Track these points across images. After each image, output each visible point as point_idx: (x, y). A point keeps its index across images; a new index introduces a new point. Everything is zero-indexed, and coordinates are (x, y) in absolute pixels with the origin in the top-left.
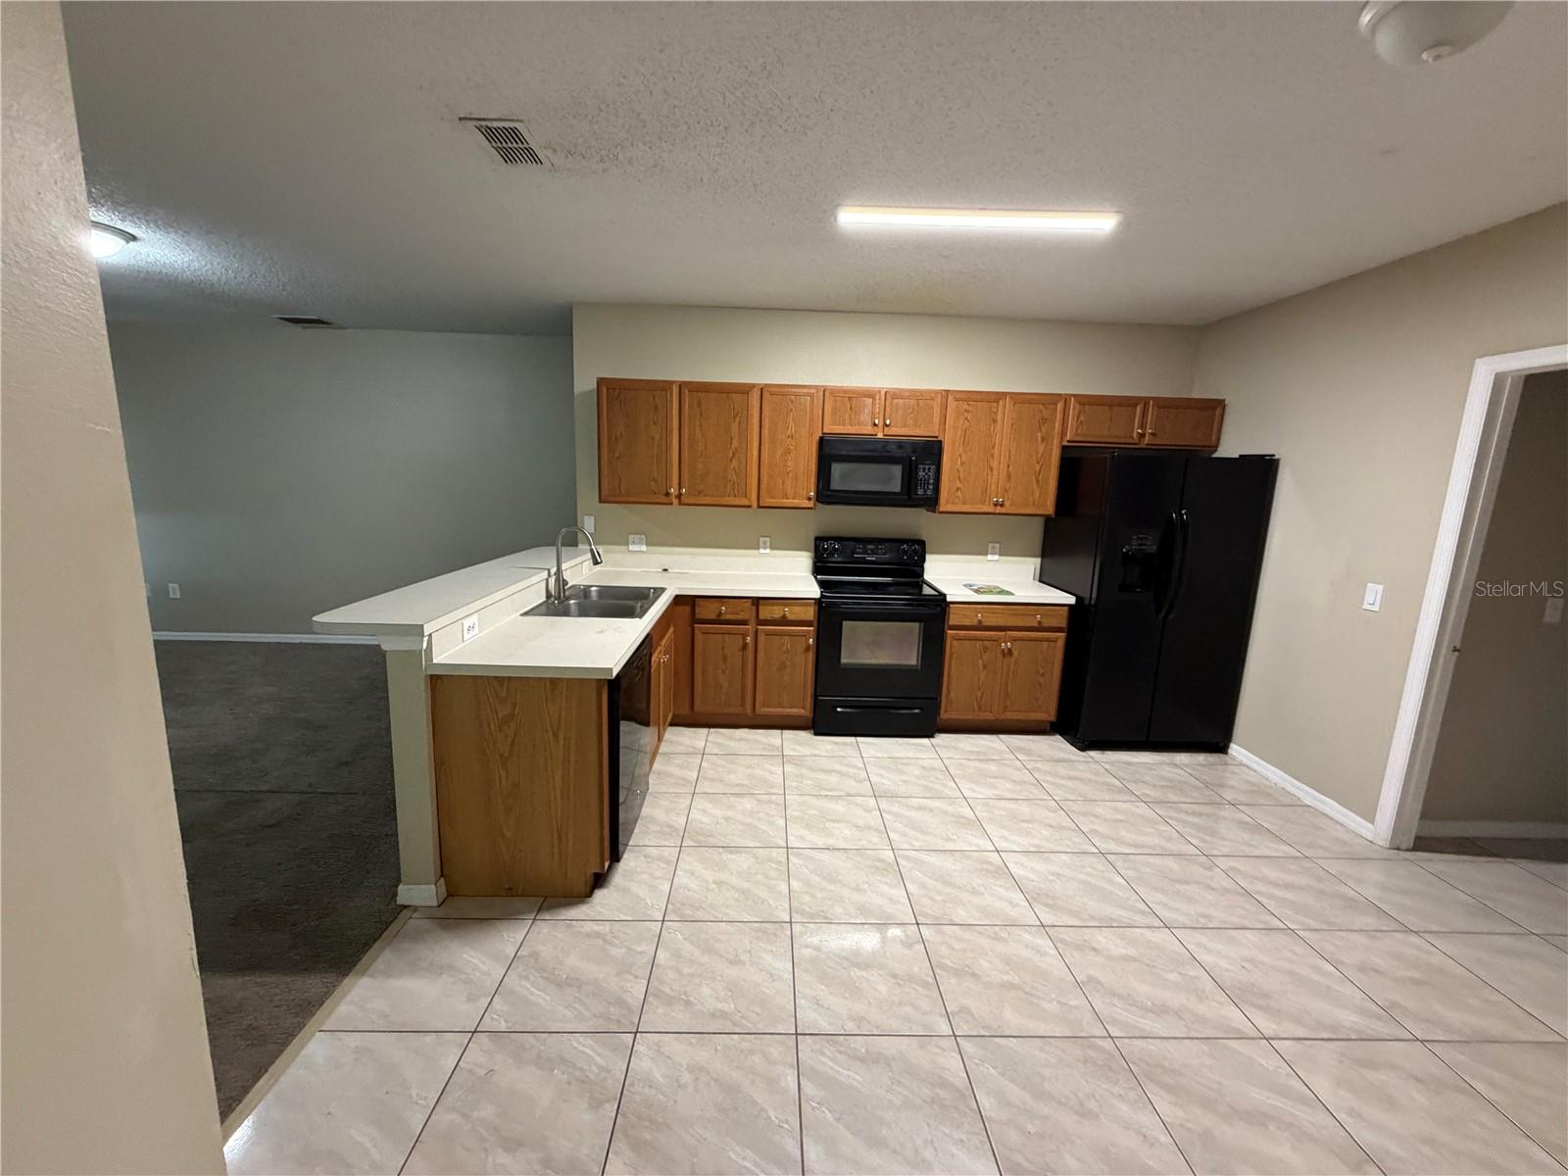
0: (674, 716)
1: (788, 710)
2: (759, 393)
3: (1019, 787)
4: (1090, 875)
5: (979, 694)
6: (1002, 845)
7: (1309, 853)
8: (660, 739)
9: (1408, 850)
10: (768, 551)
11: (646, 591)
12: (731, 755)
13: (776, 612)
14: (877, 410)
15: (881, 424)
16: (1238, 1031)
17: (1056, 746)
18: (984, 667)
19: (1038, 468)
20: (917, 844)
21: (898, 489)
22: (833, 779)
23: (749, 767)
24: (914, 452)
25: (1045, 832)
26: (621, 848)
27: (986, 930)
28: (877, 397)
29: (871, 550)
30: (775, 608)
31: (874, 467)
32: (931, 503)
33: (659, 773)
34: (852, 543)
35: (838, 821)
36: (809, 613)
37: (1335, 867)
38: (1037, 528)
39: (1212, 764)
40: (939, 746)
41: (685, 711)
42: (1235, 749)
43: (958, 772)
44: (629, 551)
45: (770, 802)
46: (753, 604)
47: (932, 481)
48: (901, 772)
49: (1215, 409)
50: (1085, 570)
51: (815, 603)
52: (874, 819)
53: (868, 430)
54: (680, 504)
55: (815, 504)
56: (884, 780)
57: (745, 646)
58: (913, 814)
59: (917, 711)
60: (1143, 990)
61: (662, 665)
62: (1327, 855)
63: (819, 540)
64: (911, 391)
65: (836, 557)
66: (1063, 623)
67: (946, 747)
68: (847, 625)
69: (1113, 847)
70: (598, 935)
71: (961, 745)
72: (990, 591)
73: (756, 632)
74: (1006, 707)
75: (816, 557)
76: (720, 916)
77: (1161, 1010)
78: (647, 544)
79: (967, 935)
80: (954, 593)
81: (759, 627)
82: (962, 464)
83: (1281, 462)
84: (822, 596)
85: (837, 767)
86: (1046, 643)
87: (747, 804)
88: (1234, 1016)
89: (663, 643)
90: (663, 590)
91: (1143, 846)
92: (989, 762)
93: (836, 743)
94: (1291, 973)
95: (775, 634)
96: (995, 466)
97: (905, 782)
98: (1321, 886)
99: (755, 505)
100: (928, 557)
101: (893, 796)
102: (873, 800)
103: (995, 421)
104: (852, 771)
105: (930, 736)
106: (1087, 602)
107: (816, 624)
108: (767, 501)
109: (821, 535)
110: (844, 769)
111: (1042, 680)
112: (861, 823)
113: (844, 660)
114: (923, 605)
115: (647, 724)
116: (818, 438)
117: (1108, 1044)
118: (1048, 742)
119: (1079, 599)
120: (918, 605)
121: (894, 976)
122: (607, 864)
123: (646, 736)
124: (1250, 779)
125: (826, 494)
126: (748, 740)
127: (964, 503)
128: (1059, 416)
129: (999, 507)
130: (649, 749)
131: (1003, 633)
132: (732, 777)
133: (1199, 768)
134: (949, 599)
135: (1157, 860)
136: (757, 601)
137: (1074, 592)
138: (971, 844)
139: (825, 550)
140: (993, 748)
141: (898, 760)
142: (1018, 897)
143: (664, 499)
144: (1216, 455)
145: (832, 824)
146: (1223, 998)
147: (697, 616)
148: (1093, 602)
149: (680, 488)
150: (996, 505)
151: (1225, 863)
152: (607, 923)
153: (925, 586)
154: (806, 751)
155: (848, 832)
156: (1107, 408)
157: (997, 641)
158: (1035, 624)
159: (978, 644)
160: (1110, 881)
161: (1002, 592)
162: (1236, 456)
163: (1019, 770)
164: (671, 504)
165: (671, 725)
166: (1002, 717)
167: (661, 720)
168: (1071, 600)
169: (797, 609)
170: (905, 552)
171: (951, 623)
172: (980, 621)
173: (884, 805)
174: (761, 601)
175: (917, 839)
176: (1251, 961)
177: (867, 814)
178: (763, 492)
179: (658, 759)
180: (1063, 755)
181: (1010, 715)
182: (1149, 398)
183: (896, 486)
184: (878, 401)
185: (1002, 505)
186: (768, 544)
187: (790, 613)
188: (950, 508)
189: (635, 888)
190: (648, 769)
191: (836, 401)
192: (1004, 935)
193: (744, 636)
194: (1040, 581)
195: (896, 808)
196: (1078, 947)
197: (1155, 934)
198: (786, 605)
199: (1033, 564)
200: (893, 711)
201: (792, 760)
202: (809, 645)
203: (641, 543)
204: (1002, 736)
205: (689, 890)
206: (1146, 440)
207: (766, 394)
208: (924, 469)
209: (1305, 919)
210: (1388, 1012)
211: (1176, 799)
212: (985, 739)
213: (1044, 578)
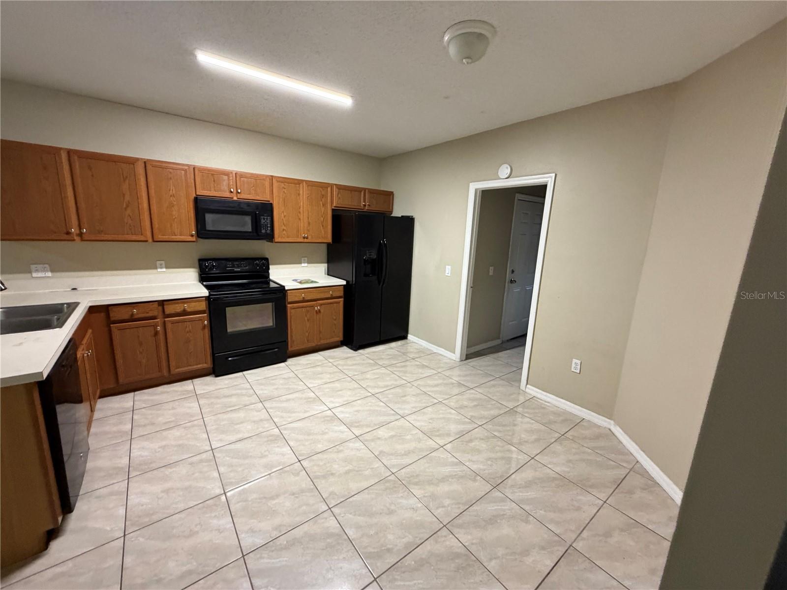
0: (101, 391)
1: (195, 367)
2: (143, 165)
3: (332, 376)
4: (371, 406)
5: (307, 334)
6: (331, 406)
7: (440, 370)
8: (92, 411)
9: (465, 360)
10: (164, 270)
11: (60, 307)
12: (155, 405)
13: (178, 308)
14: (231, 183)
15: (235, 192)
16: (433, 448)
17: (345, 351)
18: (308, 320)
19: (322, 219)
20: (290, 420)
21: (250, 230)
22: (234, 400)
23: (173, 408)
24: (257, 209)
25: (349, 393)
26: (72, 499)
27: (333, 450)
28: (231, 175)
29: (237, 265)
30: (177, 305)
31: (235, 217)
32: (270, 237)
33: (96, 434)
34: (223, 262)
35: (242, 423)
36: (203, 306)
37: (448, 373)
38: (324, 248)
39: (404, 345)
40: (290, 365)
41: (112, 385)
42: (410, 337)
43: (303, 376)
44: (33, 277)
45: (193, 426)
46: (159, 305)
47: (269, 225)
48: (273, 384)
49: (390, 195)
50: (348, 267)
51: (206, 300)
52: (263, 415)
53: (227, 195)
54: (82, 240)
55: (196, 239)
56: (263, 391)
57: (156, 333)
58: (284, 405)
59: (276, 350)
60: (400, 447)
61: (86, 358)
62: (444, 369)
63: (200, 260)
64: (252, 174)
65: (215, 270)
66: (341, 293)
67: (294, 365)
68: (229, 310)
69: (377, 390)
70: (63, 574)
71: (301, 362)
72: (307, 282)
73: (164, 322)
74: (320, 338)
75: (201, 271)
76: (172, 512)
77: (407, 453)
78: (52, 271)
79: (325, 456)
80: (289, 285)
81: (166, 319)
82: (285, 216)
83: (415, 219)
84: (210, 295)
85: (234, 392)
86: (335, 305)
87: (176, 433)
88: (431, 443)
89: (85, 341)
90: (77, 304)
91: (387, 386)
92: (317, 367)
93: (231, 378)
94: (444, 418)
95: (178, 322)
96: (301, 217)
97: (277, 389)
98: (445, 382)
99: (150, 240)
100: (271, 267)
101: (270, 399)
102: (261, 404)
103: (299, 194)
104: (244, 392)
105: (284, 361)
106: (351, 283)
107: (207, 312)
108: (160, 237)
109: (200, 258)
110: (239, 391)
111: (335, 322)
112: (256, 419)
113: (229, 330)
114: (274, 293)
115: (81, 401)
116: (193, 198)
117: (392, 478)
118: (341, 350)
119: (348, 282)
120: (270, 294)
121: (293, 494)
122: (60, 519)
123: (81, 410)
124: (417, 347)
125: (203, 232)
126: (168, 392)
127: (288, 237)
128: (329, 194)
129: (305, 239)
130: (85, 419)
131: (315, 302)
132: (160, 419)
133: (400, 347)
134: (286, 288)
135: (392, 391)
136: (162, 303)
137: (345, 278)
138: (317, 410)
139: (207, 267)
140: (317, 360)
141: (270, 378)
142: (343, 428)
143: (66, 237)
144: (392, 215)
145: (238, 426)
146: (426, 437)
147: (112, 319)
148: (354, 282)
149: (80, 228)
150: (304, 238)
151: (415, 384)
152: (69, 562)
153: (271, 283)
154: (211, 388)
155: (249, 427)
156: (350, 192)
157: (313, 306)
158: (330, 296)
159: (304, 310)
160: (378, 406)
161: (312, 282)
162: (400, 216)
163: (331, 367)
164: (74, 240)
165: (101, 397)
166: (319, 343)
167: (92, 397)
168: (344, 283)
169: (193, 304)
170: (257, 265)
171: (289, 301)
172: (303, 298)
173: (267, 405)
174: (165, 303)
175: (290, 417)
176: (431, 419)
177: (259, 413)
178: (155, 231)
179: (93, 424)
180: (349, 355)
181: (323, 342)
182: (366, 189)
183: (249, 228)
184: (231, 178)
185: (307, 238)
186: (164, 265)
187: (189, 307)
188: (280, 240)
189: (91, 524)
190: (86, 433)
191: (203, 176)
192: (341, 448)
193: (155, 326)
194: (328, 275)
195: (275, 405)
196: (373, 440)
197: (400, 422)
198: (184, 303)
199: (323, 267)
200: (263, 353)
201: (204, 396)
202: (205, 325)
203: (44, 270)
204: (320, 353)
205: (142, 505)
206: (367, 208)
207: (149, 167)
208: (264, 219)
209: (444, 396)
210: (472, 420)
211: (395, 362)
212: (313, 356)
213: (330, 273)
